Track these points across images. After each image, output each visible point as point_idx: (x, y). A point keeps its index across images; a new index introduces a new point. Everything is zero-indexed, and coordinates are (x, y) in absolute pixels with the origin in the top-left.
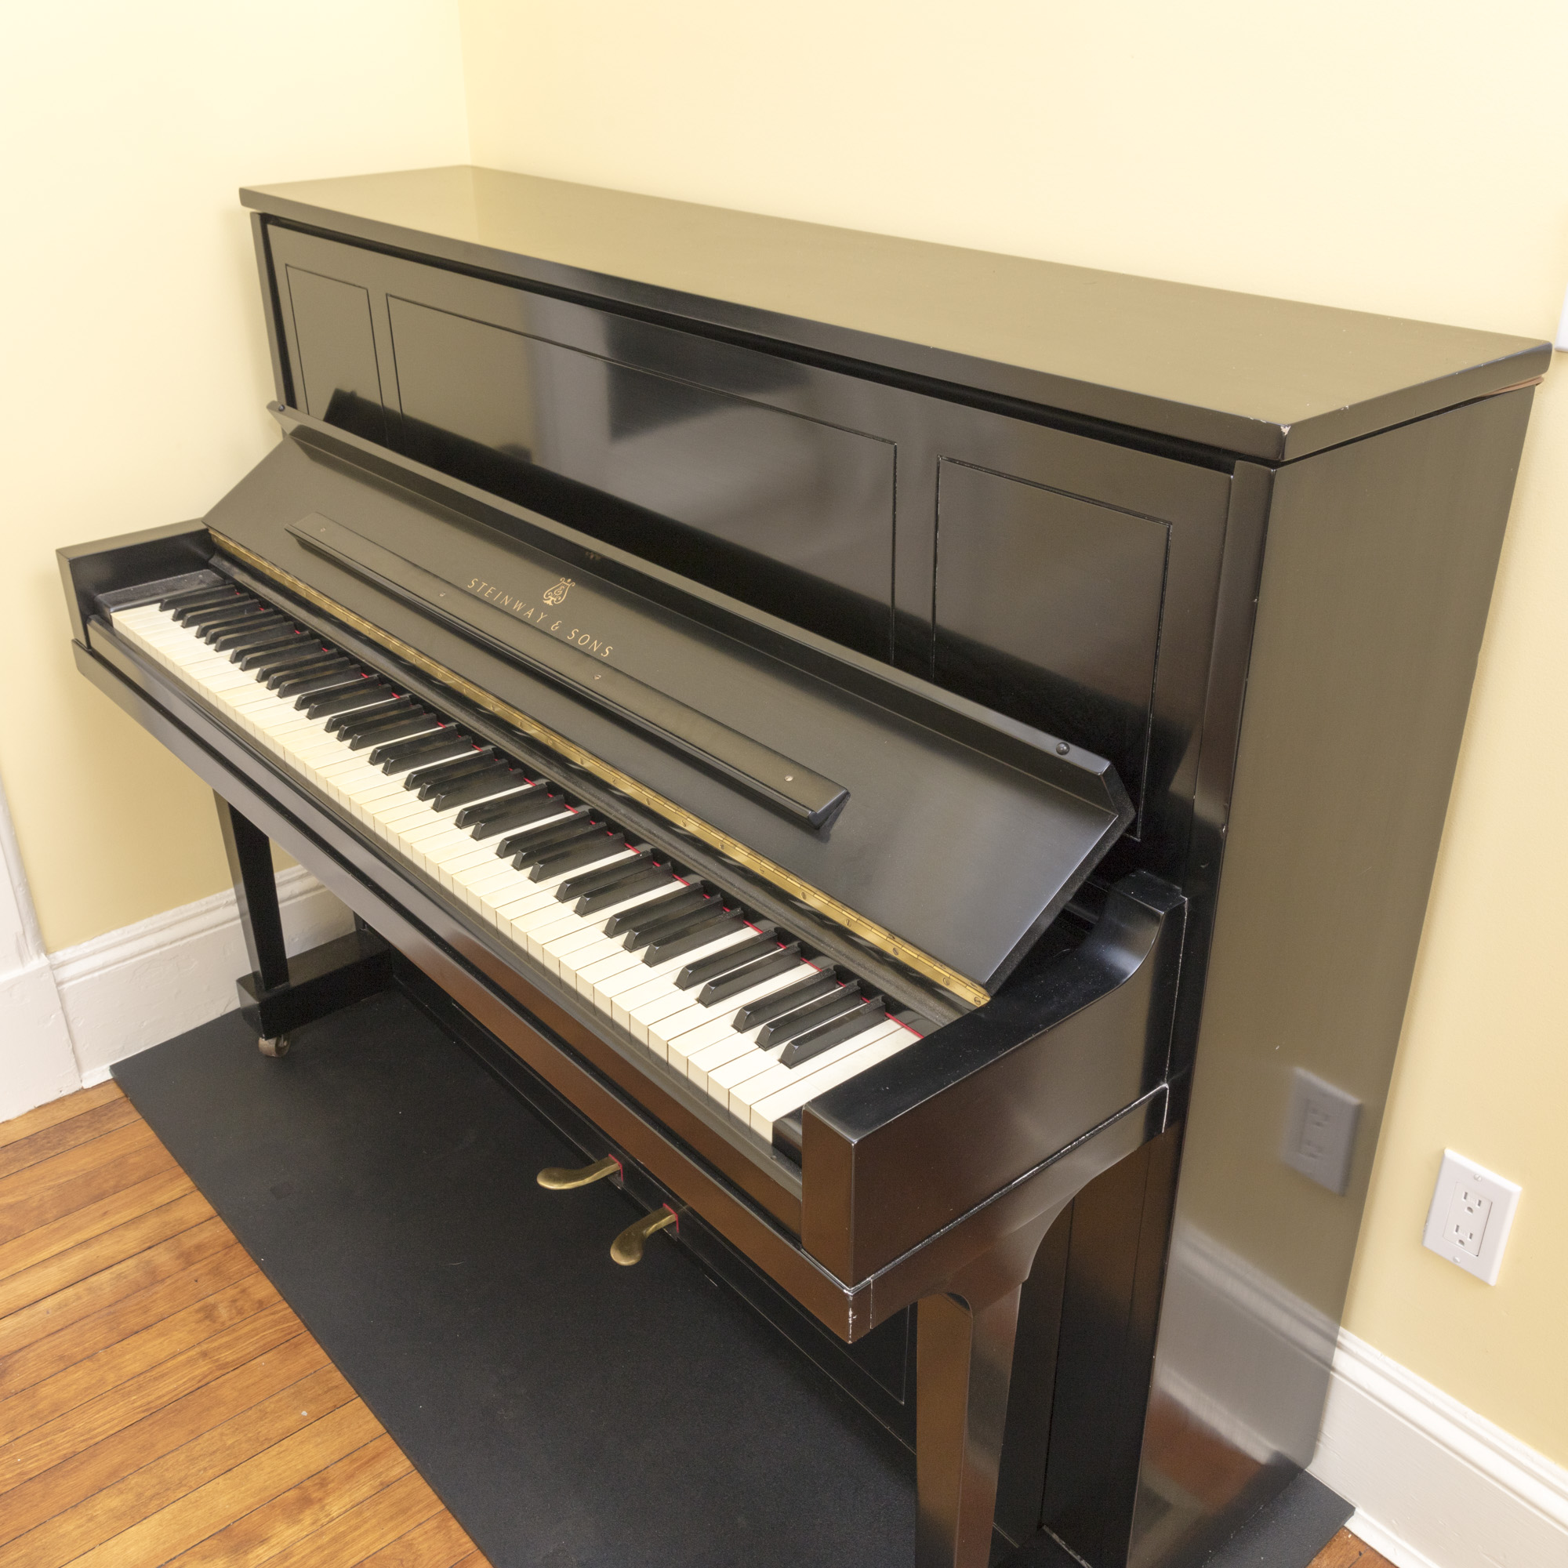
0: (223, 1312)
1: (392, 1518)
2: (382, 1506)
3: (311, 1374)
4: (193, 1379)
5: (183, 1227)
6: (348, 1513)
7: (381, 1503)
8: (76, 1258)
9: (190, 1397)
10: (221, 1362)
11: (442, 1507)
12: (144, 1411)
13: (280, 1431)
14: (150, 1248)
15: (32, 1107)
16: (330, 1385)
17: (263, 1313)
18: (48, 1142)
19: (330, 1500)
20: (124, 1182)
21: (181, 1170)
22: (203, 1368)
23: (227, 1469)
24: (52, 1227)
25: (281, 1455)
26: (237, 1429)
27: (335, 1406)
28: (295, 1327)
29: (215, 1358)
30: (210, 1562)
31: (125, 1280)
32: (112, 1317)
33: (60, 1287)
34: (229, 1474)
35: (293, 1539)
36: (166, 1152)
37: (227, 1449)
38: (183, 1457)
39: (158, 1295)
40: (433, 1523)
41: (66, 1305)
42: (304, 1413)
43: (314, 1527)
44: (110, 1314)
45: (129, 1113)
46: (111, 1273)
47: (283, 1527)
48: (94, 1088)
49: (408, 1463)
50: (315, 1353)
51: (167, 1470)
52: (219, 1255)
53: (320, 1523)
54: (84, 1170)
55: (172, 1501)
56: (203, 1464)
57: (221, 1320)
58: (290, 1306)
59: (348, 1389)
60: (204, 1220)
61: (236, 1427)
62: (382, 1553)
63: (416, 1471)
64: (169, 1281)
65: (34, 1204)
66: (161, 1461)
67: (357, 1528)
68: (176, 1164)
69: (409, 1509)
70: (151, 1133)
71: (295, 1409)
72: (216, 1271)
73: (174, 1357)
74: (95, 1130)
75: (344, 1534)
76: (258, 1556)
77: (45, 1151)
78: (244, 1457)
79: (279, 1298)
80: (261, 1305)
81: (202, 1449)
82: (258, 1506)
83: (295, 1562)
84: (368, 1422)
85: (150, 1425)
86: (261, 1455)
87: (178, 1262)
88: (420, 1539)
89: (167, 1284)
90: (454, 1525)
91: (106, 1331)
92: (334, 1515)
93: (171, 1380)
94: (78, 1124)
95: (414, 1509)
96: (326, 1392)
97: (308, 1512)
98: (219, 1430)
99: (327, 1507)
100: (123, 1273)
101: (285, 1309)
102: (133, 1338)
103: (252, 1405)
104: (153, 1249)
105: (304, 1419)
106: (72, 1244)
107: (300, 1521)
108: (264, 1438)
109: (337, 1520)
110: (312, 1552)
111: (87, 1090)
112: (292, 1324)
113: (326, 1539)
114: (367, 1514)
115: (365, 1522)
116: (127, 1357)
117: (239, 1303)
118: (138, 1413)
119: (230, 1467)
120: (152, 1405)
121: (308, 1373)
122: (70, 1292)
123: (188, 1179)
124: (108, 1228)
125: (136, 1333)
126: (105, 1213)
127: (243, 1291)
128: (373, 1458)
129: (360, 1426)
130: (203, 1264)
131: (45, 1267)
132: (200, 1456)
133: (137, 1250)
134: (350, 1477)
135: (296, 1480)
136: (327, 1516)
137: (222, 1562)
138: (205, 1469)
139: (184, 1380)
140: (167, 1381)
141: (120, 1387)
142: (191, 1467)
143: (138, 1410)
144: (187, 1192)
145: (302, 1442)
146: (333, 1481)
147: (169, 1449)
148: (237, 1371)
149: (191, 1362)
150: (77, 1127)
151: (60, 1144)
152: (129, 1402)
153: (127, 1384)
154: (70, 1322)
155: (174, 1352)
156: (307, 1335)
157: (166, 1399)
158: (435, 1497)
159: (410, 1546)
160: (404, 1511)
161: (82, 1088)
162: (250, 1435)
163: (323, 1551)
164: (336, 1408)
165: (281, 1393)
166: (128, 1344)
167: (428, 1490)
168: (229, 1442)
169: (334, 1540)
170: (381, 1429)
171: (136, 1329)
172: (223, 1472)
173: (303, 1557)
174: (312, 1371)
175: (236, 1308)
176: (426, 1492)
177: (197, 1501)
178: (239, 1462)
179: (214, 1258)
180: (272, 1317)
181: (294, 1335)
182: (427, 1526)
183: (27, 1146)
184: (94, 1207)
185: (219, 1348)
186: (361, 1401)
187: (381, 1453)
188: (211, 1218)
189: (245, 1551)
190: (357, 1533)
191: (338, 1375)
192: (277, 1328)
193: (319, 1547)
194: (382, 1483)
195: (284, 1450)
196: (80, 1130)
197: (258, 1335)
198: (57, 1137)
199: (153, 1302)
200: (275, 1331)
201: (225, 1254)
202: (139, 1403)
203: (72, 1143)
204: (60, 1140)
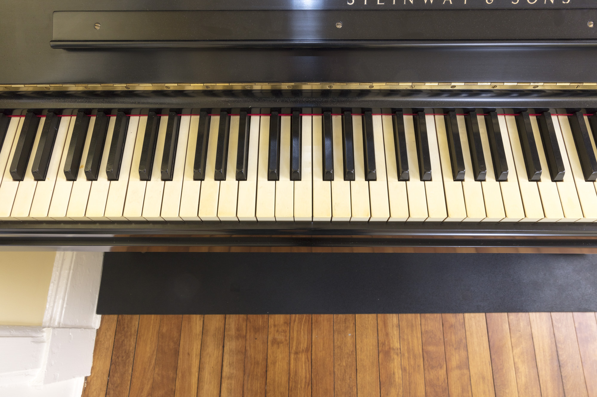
0: (280, 337)
1: (412, 331)
2: (405, 331)
3: (333, 324)
4: (305, 362)
5: (222, 330)
6: (401, 343)
7: (404, 331)
8: (206, 375)
9: (314, 367)
10: (305, 350)
11: (419, 315)
12: (308, 385)
13: (351, 346)
14: (223, 347)
15: (92, 355)
16: (343, 320)
17: (292, 324)
18: (123, 357)
19: (392, 345)
20: (176, 339)
21: (187, 316)
22: (303, 357)
23: (355, 370)
24: (180, 377)
25: (362, 351)
26: (340, 359)
27: (354, 324)
28: (307, 318)
29: (301, 350)
30: (390, 394)
31: (234, 363)
32: (251, 376)
33: (219, 389)
34: (358, 371)
35: (399, 364)
36: (171, 316)
37: (347, 366)
38: (339, 382)
39: (253, 355)
41: (231, 390)
42: (350, 335)
43: (400, 355)
44: (248, 376)
45: (131, 318)
46: (226, 367)
47: (392, 364)
48: (101, 325)
49: (394, 315)
50: (324, 319)
51: (341, 390)
52: (248, 325)
53: (399, 353)
54: (154, 351)
55: (356, 394)
56: (348, 377)
57: (284, 340)
58: (295, 313)
59: (350, 316)
60: (224, 321)
61: (339, 359)
62: (424, 341)
63: (399, 314)
64: (248, 348)
65: (159, 378)
66: (336, 390)
67: (409, 343)
68: (181, 316)
70: (153, 316)
71: (345, 336)
72: (257, 330)
73: (289, 364)
74: (131, 336)
75: (408, 349)
76: (398, 378)
77: (127, 361)
78: (354, 363)
79: (288, 316)
80: (287, 322)
81: (341, 374)
82: (378, 368)
83: (409, 368)
84: (368, 317)
86: (357, 357)
87: (240, 340)
88: (426, 327)
89: (249, 350)
90: (428, 315)
91: (257, 381)
92: (399, 347)
93: (300, 370)
94: (121, 341)
95: (414, 322)
96: (345, 323)
97: (392, 354)
98: (336, 365)
99: (394, 348)
100: (229, 363)
101: (295, 317)
102: (268, 373)
103: (333, 349)
104: (225, 346)
105: (352, 336)
106: (197, 374)
107: (394, 359)
108: (351, 353)
109: (401, 347)
110: (408, 361)
111: (100, 328)
112: (304, 318)
113: (406, 355)
114: (405, 337)
115: (408, 339)
116: (277, 379)
117: (280, 330)
118: (308, 388)
119: (355, 369)
120: (307, 381)
121: (332, 325)
122: (224, 385)
123: (194, 316)
124: (199, 357)
125: (266, 371)
126: (188, 354)
127: (275, 325)
128: (385, 324)
129: (368, 321)
130: (249, 332)
131: (202, 389)
132: (343, 376)
133: (221, 352)
134: (387, 334)
135: (376, 352)
136: (397, 349)
137: (393, 390)
138: (350, 377)
139: (304, 365)
140: (300, 372)
141: (290, 389)
142: (346, 381)
143: (306, 387)
144: (202, 319)
145: (361, 342)
146: (385, 341)
147: (332, 385)
148: (313, 346)
149: (296, 359)
151: (128, 353)
152: (300, 389)
153: (291, 385)
154: (242, 392)
155: (287, 363)
156: (314, 316)
157: (308, 376)
158: (413, 315)
159: (427, 332)
160: (412, 326)
161: (97, 329)
162: (346, 356)
163: (410, 358)
164: (355, 324)
165: (335, 337)
166: (270, 377)
167: (409, 315)
168: (344, 364)
169: (409, 352)
170: (374, 315)
171: (264, 370)
172: (356, 372)
173: (409, 365)
174: (332, 323)
175: (281, 332)
176: (410, 316)
177: (362, 386)
178: (355, 365)
179: (248, 328)
180: (296, 323)
181: (310, 320)
182: (423, 323)
183: (117, 367)
184: (181, 356)
185: (297, 347)
186: (358, 314)
187: (384, 320)
188: (225, 317)
189: (394, 381)
190: (411, 344)
191: (341, 316)
192: (303, 323)
193: (408, 358)
194: (397, 327)
195: (361, 349)
196: (126, 342)
197: (301, 332)
198: (122, 352)
199: (255, 358)
200: (304, 325)
201: (250, 322)
202: (303, 386)
203: (131, 348)
204: (125, 352)
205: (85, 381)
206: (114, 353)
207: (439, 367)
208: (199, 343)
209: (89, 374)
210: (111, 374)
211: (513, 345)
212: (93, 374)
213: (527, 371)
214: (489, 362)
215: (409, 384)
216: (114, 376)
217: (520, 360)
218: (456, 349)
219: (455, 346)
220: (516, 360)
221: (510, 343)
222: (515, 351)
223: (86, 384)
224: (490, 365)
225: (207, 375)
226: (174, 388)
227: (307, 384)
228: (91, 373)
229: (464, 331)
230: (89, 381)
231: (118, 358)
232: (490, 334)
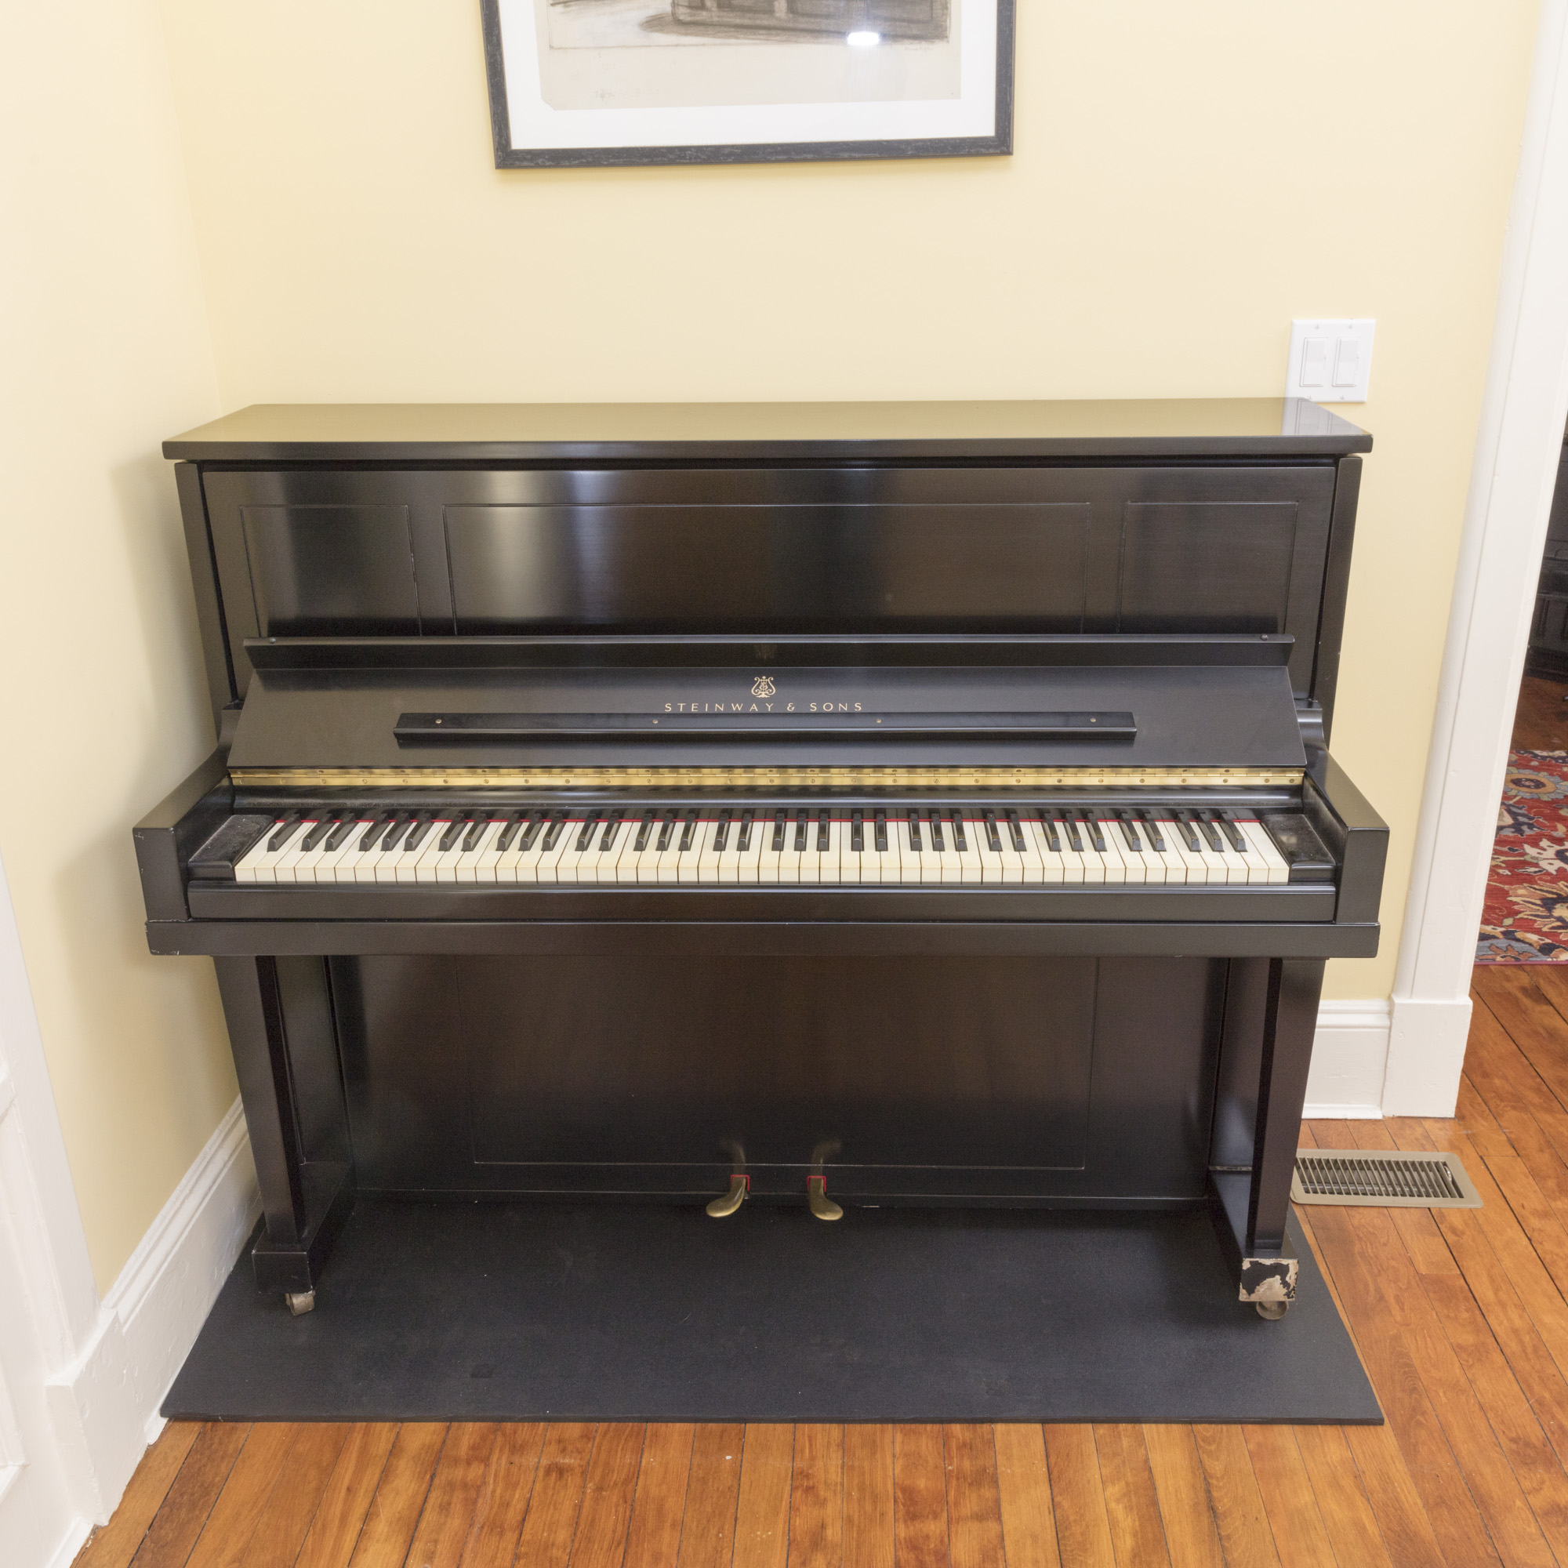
0: (568, 1461)
1: (873, 1454)
2: (857, 1454)
3: (694, 1438)
4: (617, 1505)
5: (436, 1447)
6: (845, 1474)
7: (854, 1453)
9: (636, 1514)
10: (620, 1484)
11: (890, 1426)
12: (619, 1544)
13: (730, 1478)
14: (433, 1476)
15: (124, 1488)
16: (717, 1434)
17: (597, 1440)
18: (192, 1495)
19: (824, 1477)
20: (324, 1464)
22: (613, 1496)
23: (733, 1519)
25: (753, 1486)
26: (700, 1499)
27: (739, 1439)
28: (635, 1429)
29: (612, 1485)
31: (452, 1505)
32: (485, 1529)
34: (740, 1522)
35: (837, 1510)
37: (714, 1514)
38: (693, 1539)
39: (498, 1492)
40: (899, 1437)
41: (434, 1551)
42: (728, 1457)
43: (839, 1495)
44: (480, 1529)
45: (233, 1429)
46: (431, 1512)
47: (821, 1510)
48: (160, 1438)
49: (835, 1426)
50: (674, 1431)
51: (695, 1554)
52: (499, 1439)
53: (838, 1490)
54: (268, 1485)
55: (730, 1561)
56: (714, 1532)
57: (574, 1466)
58: (609, 1422)
59: (732, 1428)
60: (444, 1434)
61: (697, 1498)
63: (846, 1425)
64: (490, 1479)
65: (267, 1532)
66: (683, 1554)
67: (863, 1475)
68: (348, 1425)
69: (874, 1442)
70: (282, 1425)
71: (718, 1461)
72: (516, 1448)
73: (580, 1506)
74: (222, 1459)
75: (861, 1483)
76: (834, 1535)
77: (201, 1502)
78: (732, 1507)
79: (592, 1425)
80: (587, 1437)
81: (697, 1527)
82: (788, 1517)
83: (859, 1517)
84: (774, 1429)
85: (637, 1546)
86: (740, 1497)
87: (473, 1467)
88: (906, 1446)
90: (911, 1426)
91: (498, 1538)
92: (839, 1480)
93: (603, 1518)
94: (197, 1467)
95: (878, 1438)
96: (721, 1438)
97: (822, 1493)
98: (689, 1509)
99: (828, 1481)
100: (441, 1503)
101: (608, 1426)
102: (528, 1525)
103: (686, 1482)
104: (437, 1475)
105: (733, 1460)
106: (359, 1524)
107: (826, 1500)
108: (726, 1489)
109: (845, 1481)
110: (859, 1506)
111: (155, 1445)
112: (628, 1430)
113: (855, 1494)
114: (857, 1464)
115: (862, 1468)
117: (570, 1449)
118: (616, 1550)
119: (734, 1517)
120: (617, 1538)
121: (691, 1439)
122: (419, 1544)
123: (379, 1424)
124: (371, 1494)
125: (524, 1520)
126: (348, 1490)
127: (560, 1441)
128: (810, 1440)
129: (774, 1434)
130: (497, 1451)
131: (365, 1550)
132: (703, 1529)
133: (424, 1486)
134: (814, 1458)
135: (787, 1486)
136: (836, 1484)
138: (720, 1531)
139: (614, 1510)
140: (603, 1521)
141: (574, 1552)
142: (709, 1538)
144: (395, 1431)
145: (754, 1470)
146: (808, 1469)
147: (675, 1545)
148: (641, 1476)
149: (597, 1500)
150: (200, 1468)
151: (207, 1486)
152: (596, 1552)
153: (576, 1547)
155: (575, 1504)
156: (651, 1425)
157: (620, 1528)
158: (878, 1425)
159: (905, 1456)
160: (874, 1445)
161: (149, 1446)
162: (714, 1496)
163: (865, 1498)
164: (741, 1439)
165: (692, 1462)
166: (532, 1528)
168: (709, 1509)
169: (862, 1488)
170: (789, 1426)
171: (519, 1519)
172: (733, 1525)
173: (859, 1513)
174: (692, 1436)
175: (572, 1452)
176: (869, 1428)
177: (746, 1548)
178: (734, 1511)
179: (499, 1443)
180: (608, 1436)
181: (642, 1433)
182: (898, 1441)
183: (174, 1511)
184: (330, 1493)
185: (603, 1477)
186: (751, 1425)
187: (810, 1434)
188: (448, 1429)
189: (822, 1539)
190: (867, 1476)
191: (712, 1426)
192: (624, 1437)
193: (859, 1500)
194: (838, 1445)
195: (751, 1483)
196: (207, 1469)
197: (617, 1451)
198: (194, 1486)
199: (501, 1498)
200: (626, 1440)
201: (504, 1435)
202: (606, 1546)
203: (217, 1479)
204: (202, 1485)
205: (91, 1535)
206: (176, 1486)
207: (930, 1516)
208: (378, 1472)
209: (104, 1521)
210: (156, 1525)
211: (1104, 1478)
212: (113, 1525)
213: (1137, 1523)
214: (1049, 1507)
215: (858, 1545)
216: (161, 1528)
217: (1121, 1506)
218: (971, 1485)
219: (969, 1480)
220: (1113, 1505)
221: (1097, 1476)
222: (1108, 1493)
223: (90, 1542)
224: (1050, 1513)
225: (381, 1527)
226: (298, 1550)
227: (615, 1544)
228: (111, 1520)
229: (993, 1453)
230: (100, 1537)
231: (182, 1495)
232: (1052, 1460)
